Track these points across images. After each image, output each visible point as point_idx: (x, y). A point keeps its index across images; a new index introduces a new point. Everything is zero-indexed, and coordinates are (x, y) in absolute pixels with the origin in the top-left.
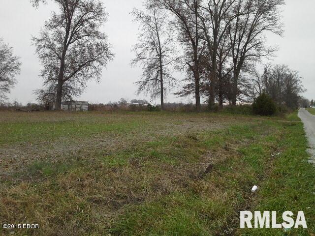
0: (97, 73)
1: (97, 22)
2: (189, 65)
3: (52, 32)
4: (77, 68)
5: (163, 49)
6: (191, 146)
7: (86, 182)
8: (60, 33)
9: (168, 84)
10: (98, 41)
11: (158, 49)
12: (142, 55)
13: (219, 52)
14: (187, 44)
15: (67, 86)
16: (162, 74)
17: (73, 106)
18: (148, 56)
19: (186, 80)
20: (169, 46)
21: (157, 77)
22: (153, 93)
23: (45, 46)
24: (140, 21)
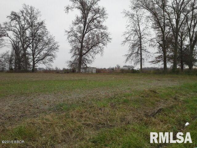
0: (101, 50)
1: (101, 20)
2: (159, 43)
3: (76, 27)
4: (90, 47)
5: (142, 34)
6: (151, 96)
7: (84, 115)
8: (80, 28)
9: (145, 56)
10: (102, 31)
11: (139, 34)
12: (129, 38)
13: (180, 34)
14: (158, 30)
15: (84, 59)
16: (141, 50)
17: (88, 70)
18: (132, 39)
19: (157, 53)
20: (146, 32)
21: (138, 51)
22: (135, 62)
23: (72, 35)
24: (128, 17)
